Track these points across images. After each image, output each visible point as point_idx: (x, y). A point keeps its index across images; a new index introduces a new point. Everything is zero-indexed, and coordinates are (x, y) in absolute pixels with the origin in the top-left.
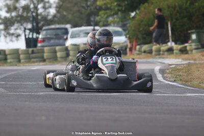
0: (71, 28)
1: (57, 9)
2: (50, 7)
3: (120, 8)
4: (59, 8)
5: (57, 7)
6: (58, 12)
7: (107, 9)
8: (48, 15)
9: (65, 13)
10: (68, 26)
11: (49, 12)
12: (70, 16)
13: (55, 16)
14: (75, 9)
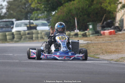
0: (16, 21)
1: (7, 10)
2: (3, 8)
3: (46, 9)
4: (8, 9)
5: (7, 8)
6: (7, 11)
7: (38, 10)
8: (1, 13)
9: (12, 12)
10: (14, 20)
11: (2, 12)
12: (15, 14)
13: (5, 14)
14: (18, 9)
